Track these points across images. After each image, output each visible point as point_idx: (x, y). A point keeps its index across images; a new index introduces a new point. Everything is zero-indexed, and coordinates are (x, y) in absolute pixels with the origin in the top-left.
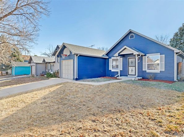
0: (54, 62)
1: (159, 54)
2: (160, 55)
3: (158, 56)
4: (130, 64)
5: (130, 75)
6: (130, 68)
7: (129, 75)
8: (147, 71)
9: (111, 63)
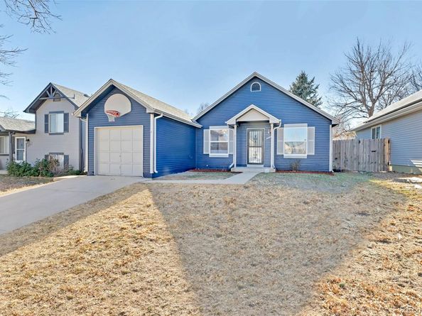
0: (33, 132)
1: (306, 124)
2: (308, 126)
3: (304, 129)
4: (251, 142)
5: (251, 164)
6: (252, 151)
7: (248, 163)
8: (285, 155)
9: (208, 139)
